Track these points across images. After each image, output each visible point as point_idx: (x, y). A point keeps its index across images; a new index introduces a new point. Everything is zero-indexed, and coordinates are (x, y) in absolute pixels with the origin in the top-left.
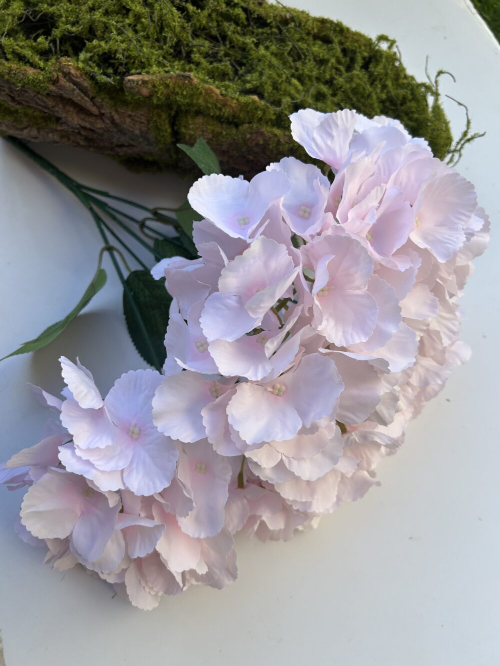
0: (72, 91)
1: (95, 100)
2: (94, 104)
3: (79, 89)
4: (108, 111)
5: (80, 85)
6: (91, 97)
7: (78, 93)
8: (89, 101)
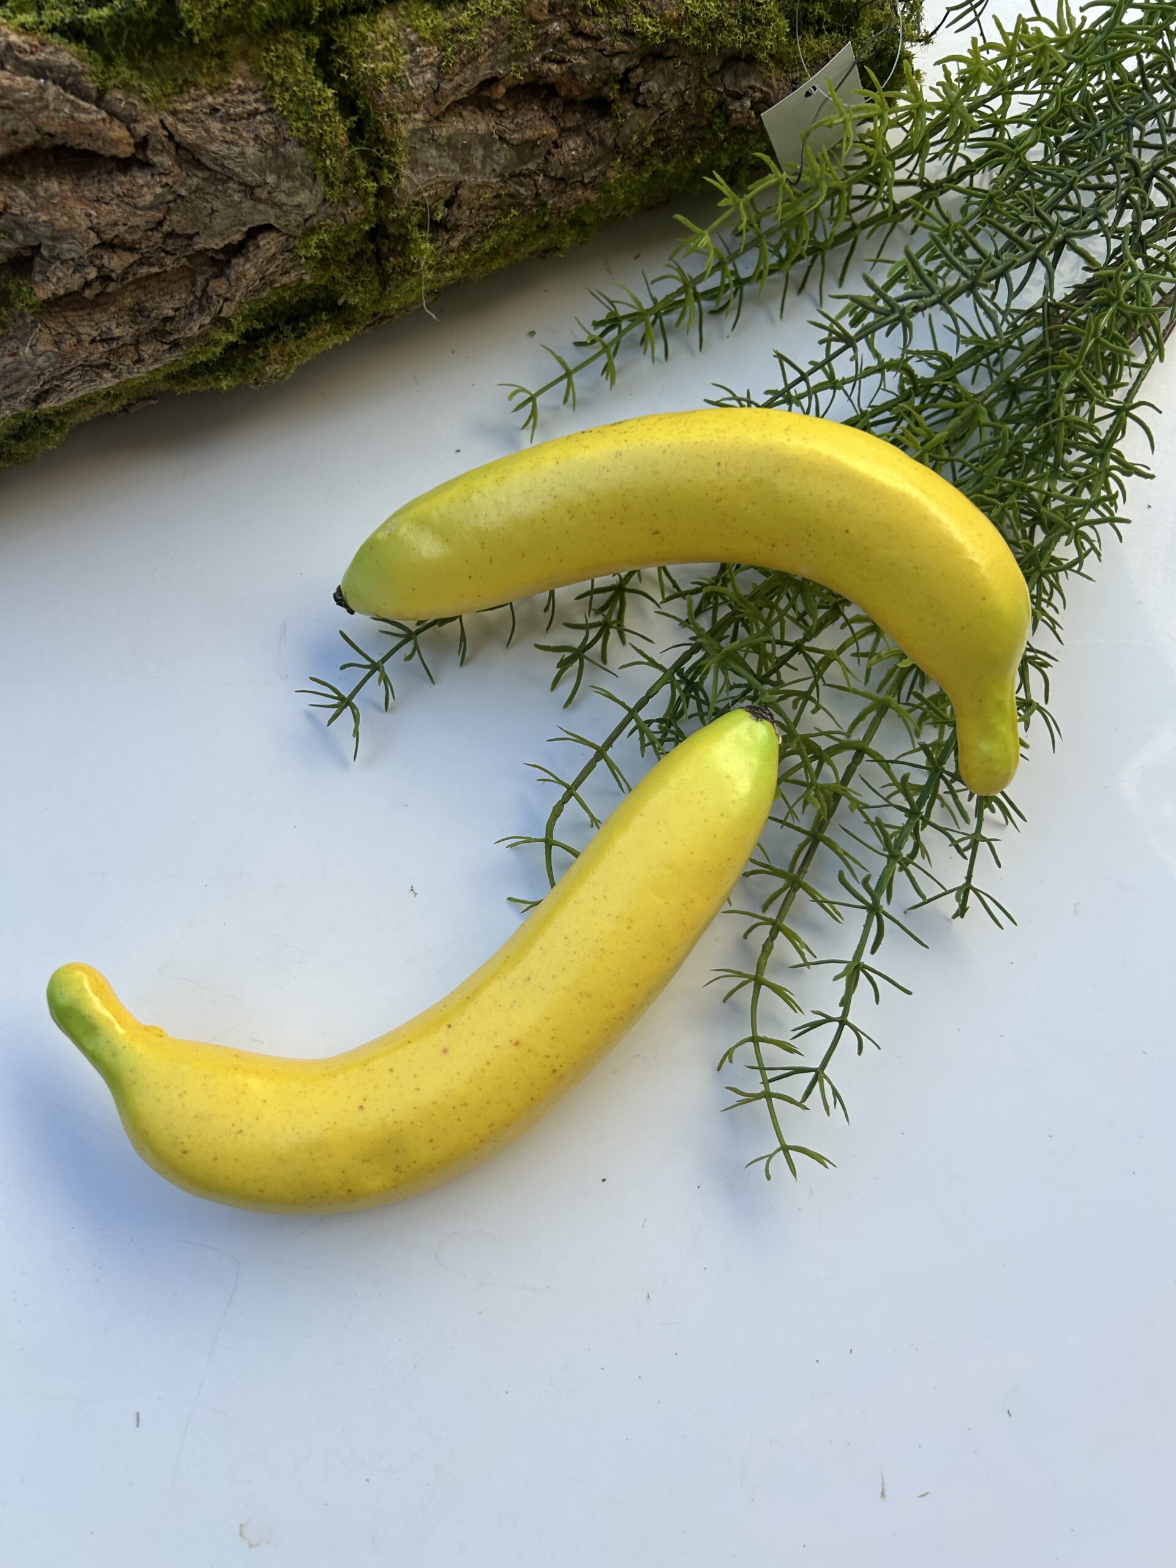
0: (41, 99)
1: (108, 97)
2: (112, 114)
3: (54, 82)
4: (154, 120)
5: (51, 70)
6: (94, 94)
7: (57, 97)
8: (94, 108)
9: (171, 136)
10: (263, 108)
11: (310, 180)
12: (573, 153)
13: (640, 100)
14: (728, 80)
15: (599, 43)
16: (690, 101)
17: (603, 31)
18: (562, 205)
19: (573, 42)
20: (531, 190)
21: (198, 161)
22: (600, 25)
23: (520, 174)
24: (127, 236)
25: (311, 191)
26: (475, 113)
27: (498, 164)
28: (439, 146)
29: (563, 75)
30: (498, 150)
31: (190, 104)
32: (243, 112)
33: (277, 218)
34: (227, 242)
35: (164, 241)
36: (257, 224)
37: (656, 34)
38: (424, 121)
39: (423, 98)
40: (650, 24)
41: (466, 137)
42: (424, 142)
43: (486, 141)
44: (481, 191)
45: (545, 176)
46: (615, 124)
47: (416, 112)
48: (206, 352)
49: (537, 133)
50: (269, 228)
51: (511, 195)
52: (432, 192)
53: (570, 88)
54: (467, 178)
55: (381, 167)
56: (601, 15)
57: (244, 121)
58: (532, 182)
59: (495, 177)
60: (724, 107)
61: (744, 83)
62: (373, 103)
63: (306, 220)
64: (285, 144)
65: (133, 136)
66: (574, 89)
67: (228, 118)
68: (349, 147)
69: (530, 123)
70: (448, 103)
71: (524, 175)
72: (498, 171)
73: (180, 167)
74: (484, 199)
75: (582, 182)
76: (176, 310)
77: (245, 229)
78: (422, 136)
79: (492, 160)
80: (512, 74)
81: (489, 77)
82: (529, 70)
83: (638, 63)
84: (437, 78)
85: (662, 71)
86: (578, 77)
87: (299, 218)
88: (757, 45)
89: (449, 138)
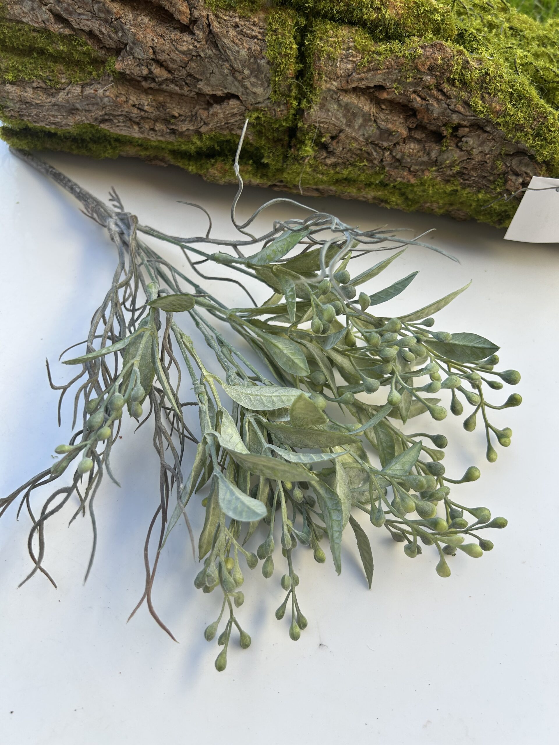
9: (209, 25)
10: (260, 37)
11: (266, 85)
12: (411, 150)
13: (460, 144)
14: (515, 162)
15: (448, 100)
16: (488, 161)
17: (453, 95)
18: (393, 173)
19: (435, 92)
20: (379, 156)
21: (217, 44)
22: (454, 92)
23: (377, 145)
24: (169, 63)
25: (264, 90)
26: (367, 100)
27: (367, 133)
28: (340, 105)
29: (422, 105)
30: (371, 126)
31: (228, 17)
32: (250, 34)
33: (243, 94)
34: (214, 93)
35: (187, 77)
36: (233, 92)
37: (483, 112)
38: (336, 87)
39: (341, 75)
40: (481, 105)
41: (356, 109)
42: (332, 98)
43: (367, 118)
44: (352, 141)
45: (391, 154)
46: (440, 148)
47: (335, 81)
48: (186, 145)
49: (395, 128)
50: (237, 97)
51: (368, 153)
52: (325, 126)
53: (424, 116)
54: (347, 129)
55: (304, 98)
56: (457, 87)
57: (248, 39)
58: (382, 153)
59: (363, 138)
60: (506, 175)
61: (523, 169)
62: (314, 64)
63: (256, 104)
64: (262, 59)
65: (191, 14)
66: (426, 118)
67: (241, 33)
68: (292, 78)
69: (393, 122)
70: (353, 86)
71: (380, 147)
72: (366, 135)
73: (206, 42)
74: (352, 146)
75: (409, 169)
76: (180, 115)
77: (226, 91)
78: (333, 94)
79: (365, 129)
80: (393, 89)
81: (381, 84)
82: (404, 93)
83: (468, 125)
84: (354, 69)
85: (479, 136)
86: (430, 112)
87: (253, 100)
88: (538, 150)
89: (347, 104)
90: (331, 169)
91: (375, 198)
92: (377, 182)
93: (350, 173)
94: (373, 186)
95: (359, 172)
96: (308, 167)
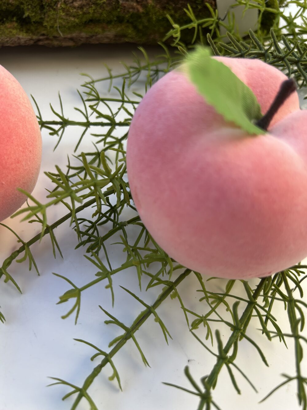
90: (79, 11)
91: (116, 36)
92: (115, 19)
93: (94, 12)
94: (113, 23)
95: (101, 11)
96: (61, 11)
